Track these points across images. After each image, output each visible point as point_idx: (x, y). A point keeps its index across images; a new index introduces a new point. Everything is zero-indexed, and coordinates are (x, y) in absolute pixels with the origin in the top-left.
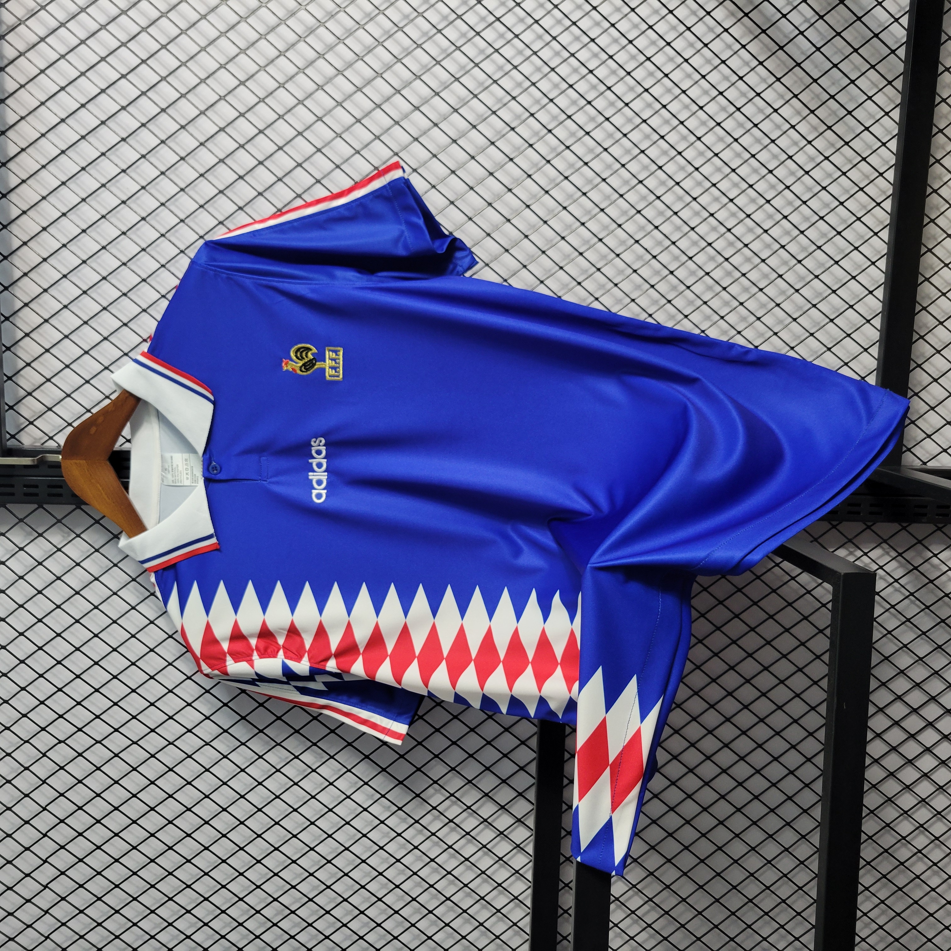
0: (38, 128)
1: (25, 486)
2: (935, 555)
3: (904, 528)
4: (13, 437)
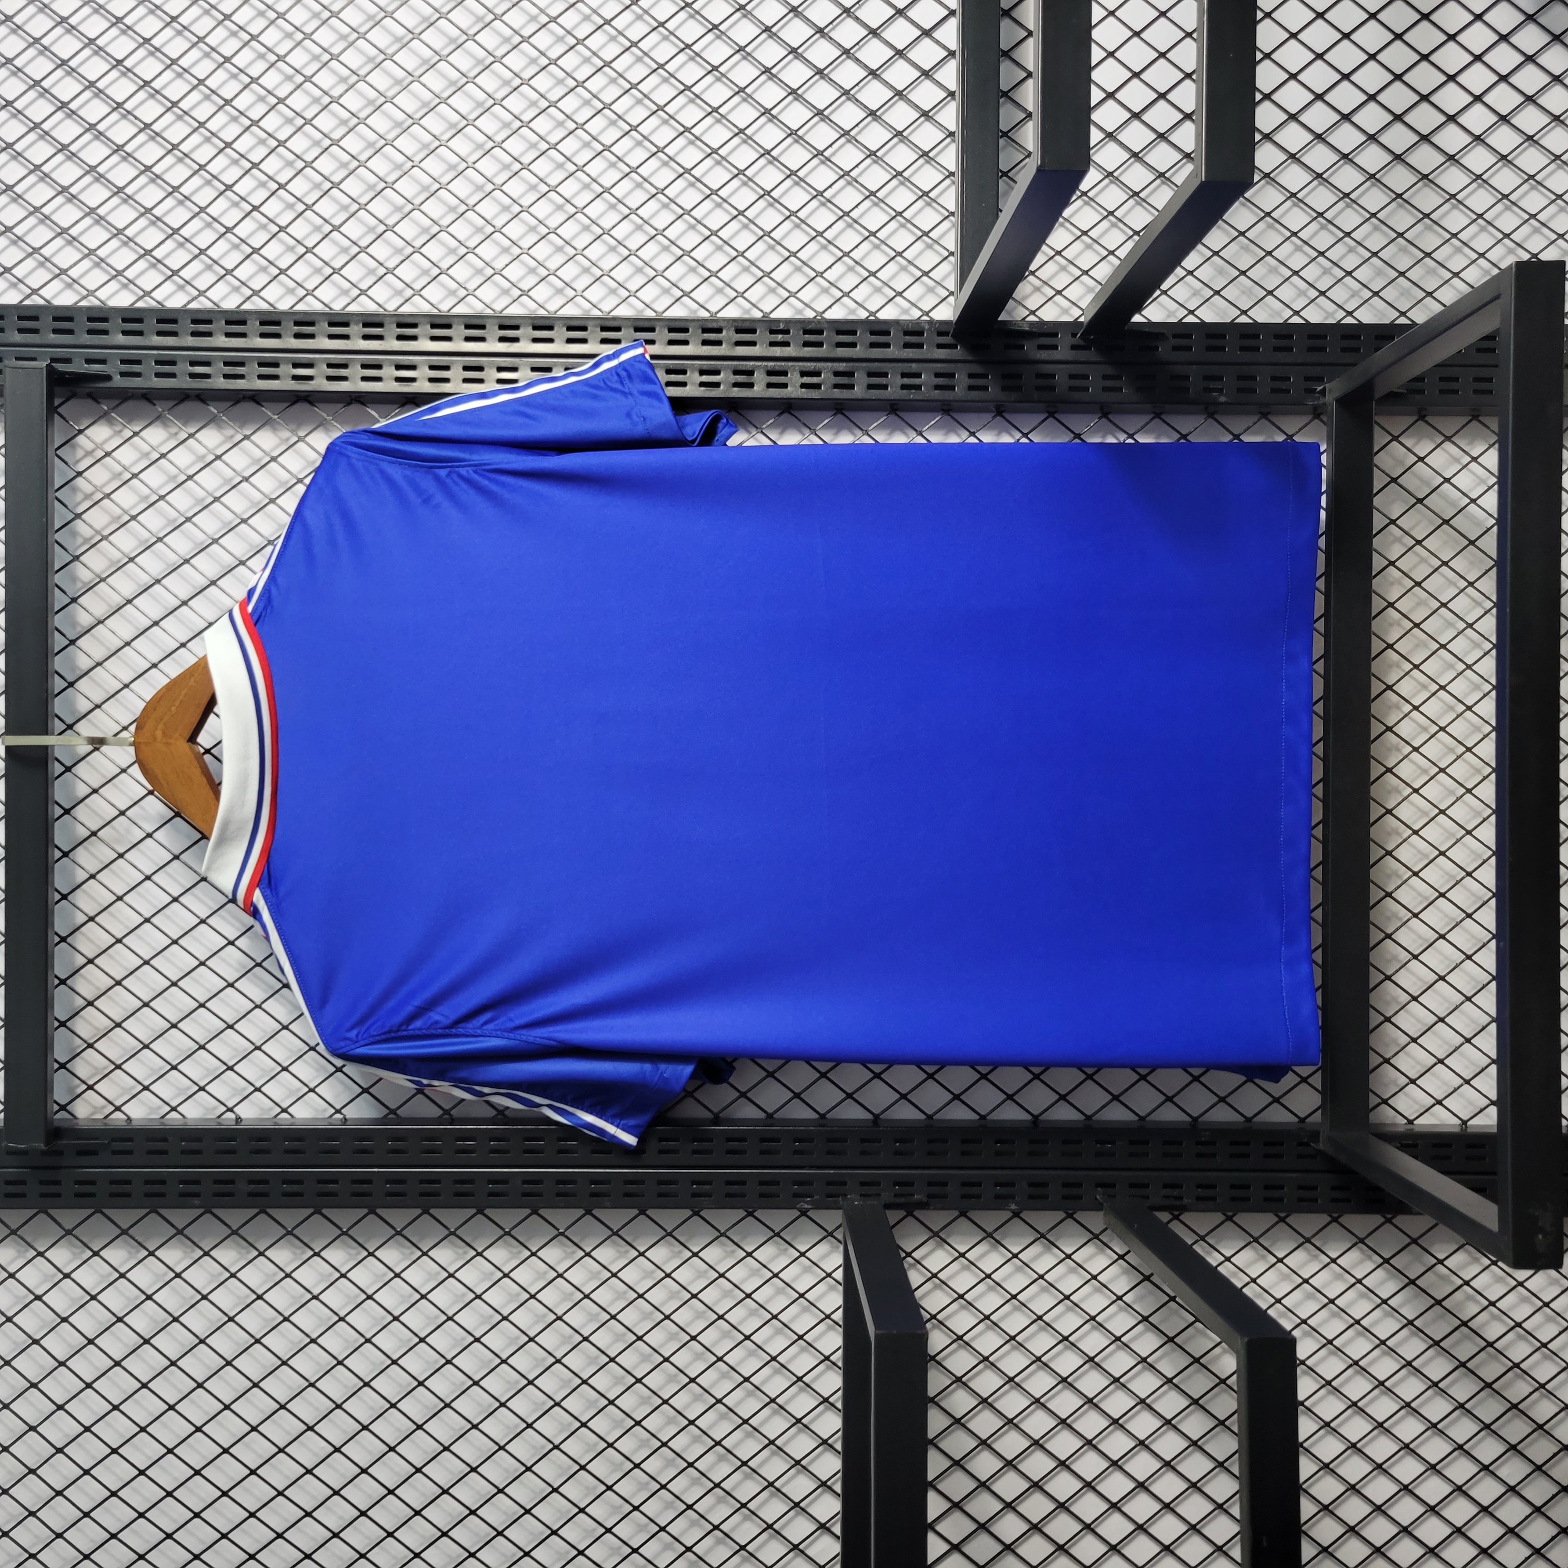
0: (120, 676)
1: (77, 1183)
2: (1441, 1262)
3: (1389, 1221)
4: (63, 1108)
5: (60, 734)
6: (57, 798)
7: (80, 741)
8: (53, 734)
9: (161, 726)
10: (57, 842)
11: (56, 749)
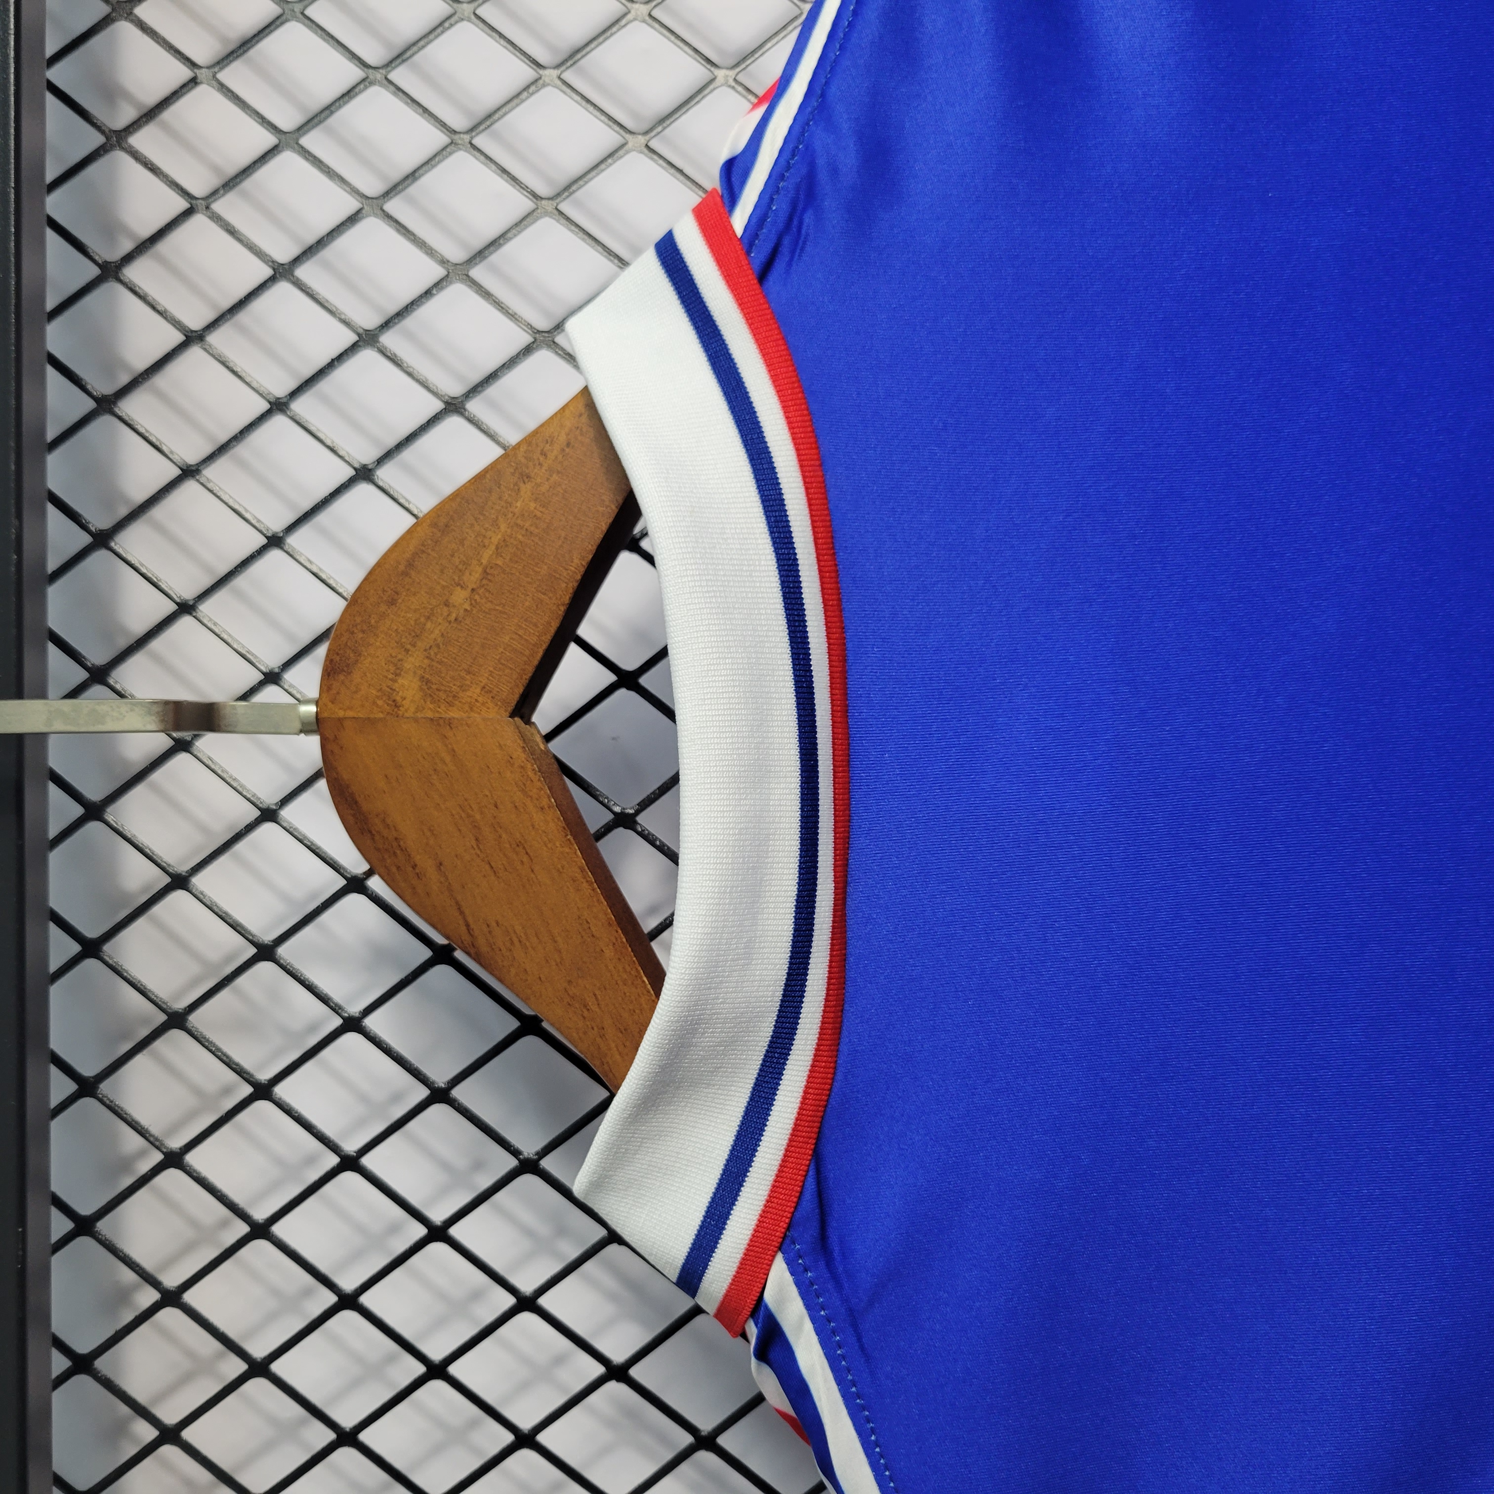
5: (74, 693)
6: (55, 902)
7: (134, 719)
8: (42, 695)
9: (414, 661)
10: (56, 1044)
11: (52, 741)
